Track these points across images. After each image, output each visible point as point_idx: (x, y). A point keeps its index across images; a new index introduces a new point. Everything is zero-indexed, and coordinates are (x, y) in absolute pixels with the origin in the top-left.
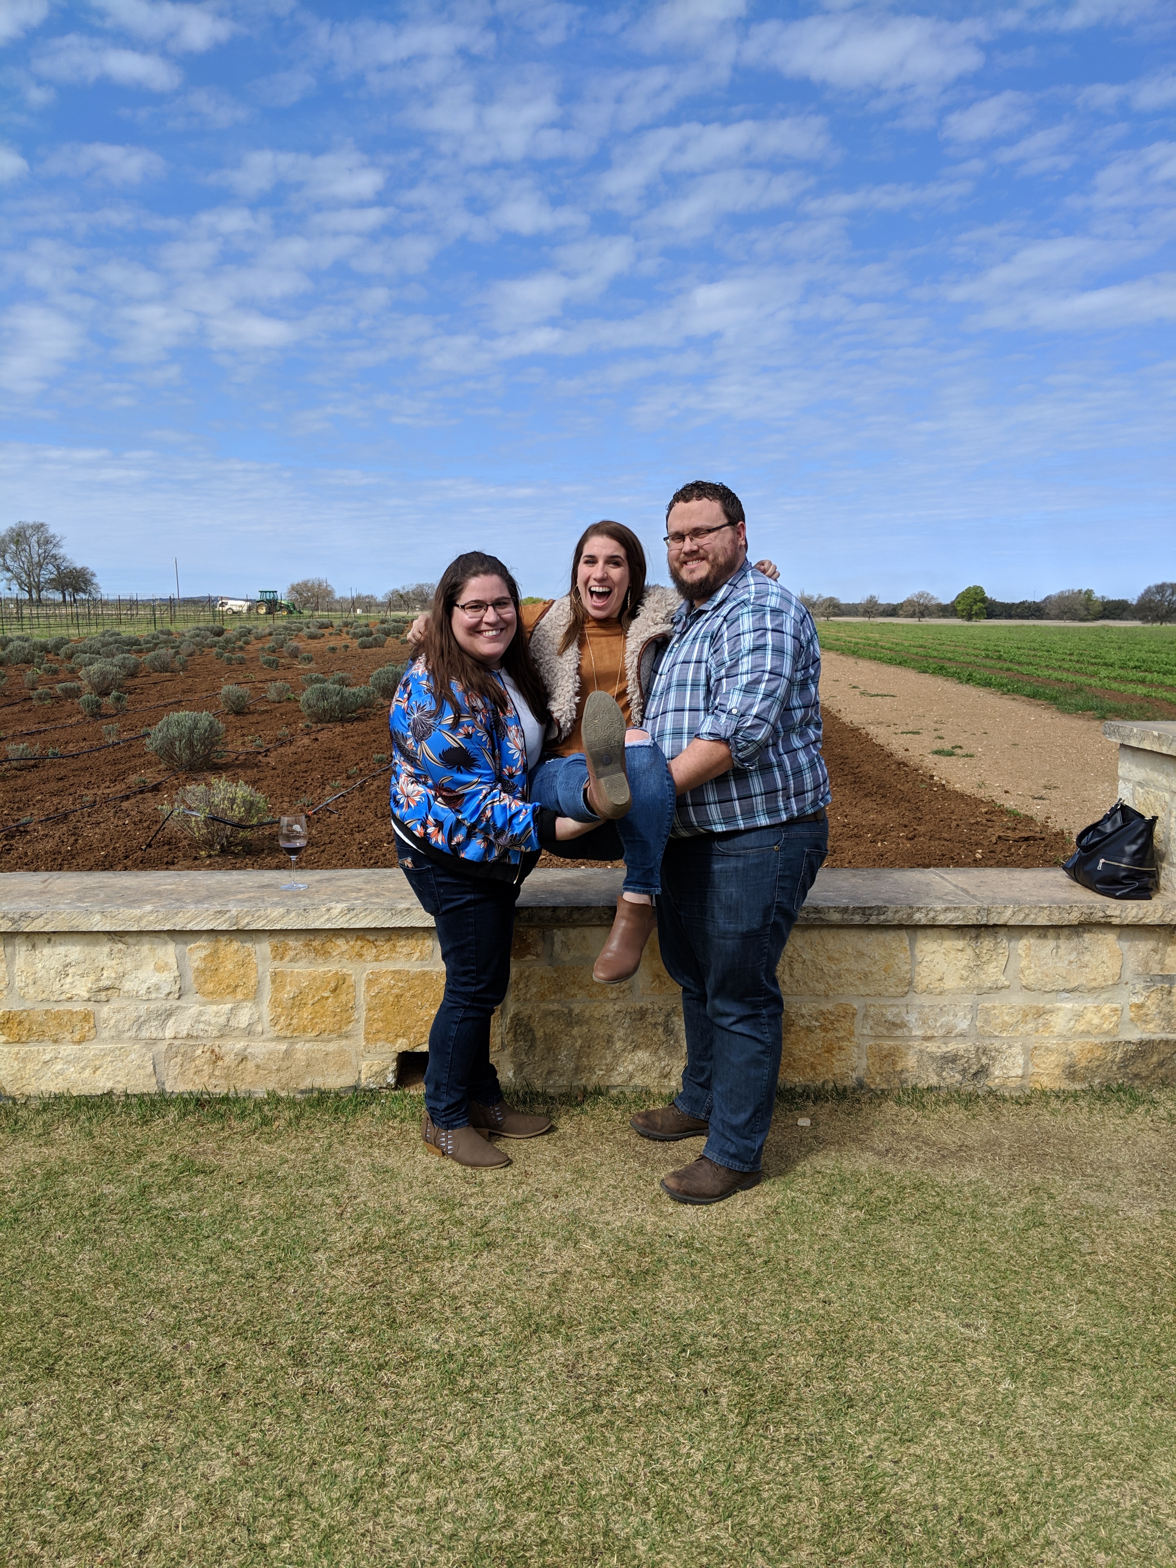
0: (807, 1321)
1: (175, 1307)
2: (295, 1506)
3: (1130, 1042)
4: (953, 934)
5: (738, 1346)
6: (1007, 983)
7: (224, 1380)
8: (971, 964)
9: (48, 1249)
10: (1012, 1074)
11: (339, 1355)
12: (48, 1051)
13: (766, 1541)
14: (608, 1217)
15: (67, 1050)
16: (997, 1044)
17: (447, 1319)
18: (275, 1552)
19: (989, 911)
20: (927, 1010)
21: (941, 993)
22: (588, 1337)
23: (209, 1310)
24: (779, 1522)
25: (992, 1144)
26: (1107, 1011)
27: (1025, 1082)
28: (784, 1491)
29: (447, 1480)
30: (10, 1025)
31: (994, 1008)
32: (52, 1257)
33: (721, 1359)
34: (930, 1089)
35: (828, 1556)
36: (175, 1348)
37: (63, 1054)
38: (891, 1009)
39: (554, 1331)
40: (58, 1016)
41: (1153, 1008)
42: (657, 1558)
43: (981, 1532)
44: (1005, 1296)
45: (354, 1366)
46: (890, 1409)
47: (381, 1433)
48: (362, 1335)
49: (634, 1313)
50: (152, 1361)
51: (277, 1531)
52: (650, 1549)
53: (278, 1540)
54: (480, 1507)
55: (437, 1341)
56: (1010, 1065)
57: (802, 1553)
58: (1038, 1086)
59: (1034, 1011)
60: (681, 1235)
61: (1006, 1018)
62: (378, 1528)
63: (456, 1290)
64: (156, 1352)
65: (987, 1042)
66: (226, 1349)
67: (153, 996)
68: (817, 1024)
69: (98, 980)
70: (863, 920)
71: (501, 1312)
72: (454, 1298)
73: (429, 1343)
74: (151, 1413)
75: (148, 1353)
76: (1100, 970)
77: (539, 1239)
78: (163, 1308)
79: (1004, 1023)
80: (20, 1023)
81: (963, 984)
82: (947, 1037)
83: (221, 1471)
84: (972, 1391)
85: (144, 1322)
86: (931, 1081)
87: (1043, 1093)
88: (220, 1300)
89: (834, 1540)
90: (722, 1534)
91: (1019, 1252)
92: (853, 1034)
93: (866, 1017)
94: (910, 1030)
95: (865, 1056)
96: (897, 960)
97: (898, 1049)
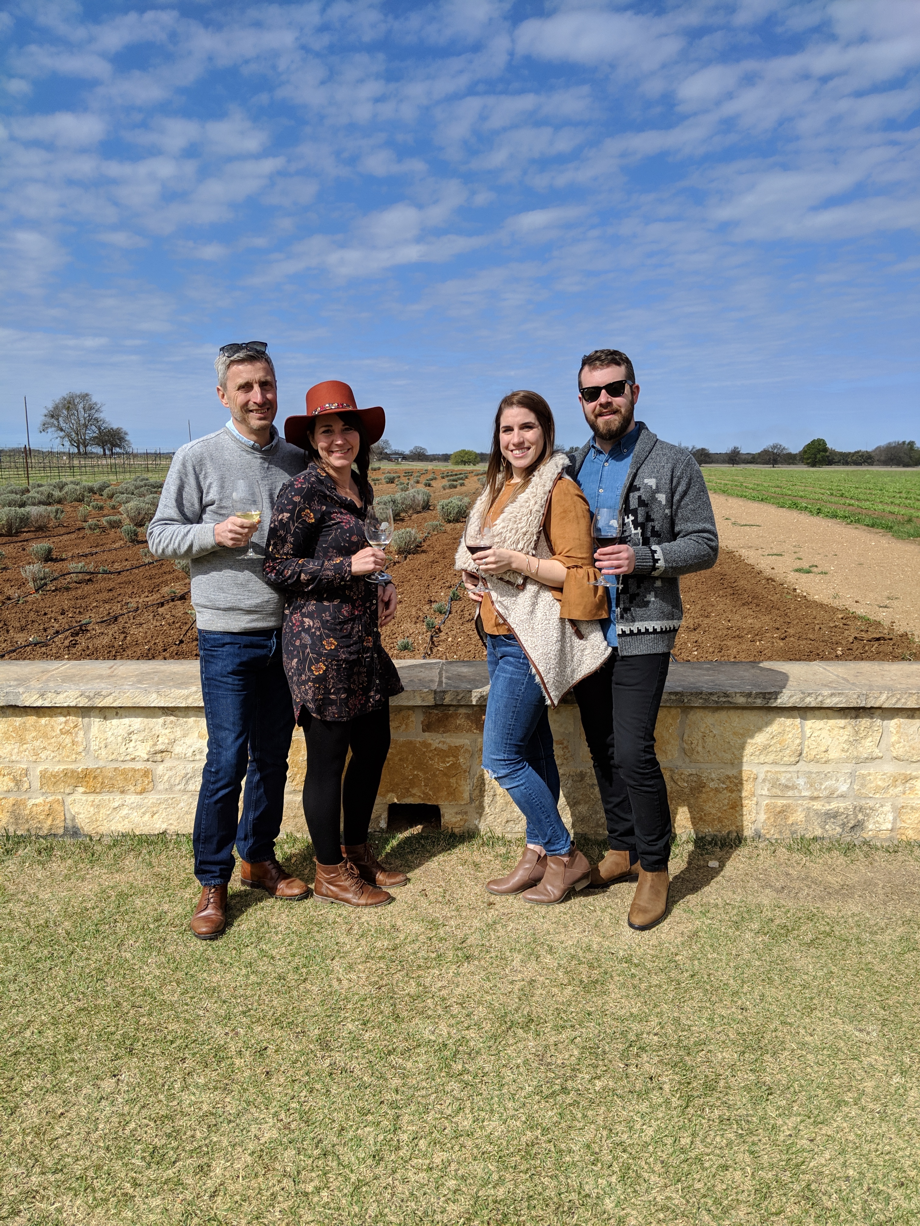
0: (729, 1024)
1: (224, 1002)
2: (329, 1163)
4: (836, 713)
5: (675, 1043)
6: (880, 754)
7: (267, 1061)
8: (851, 739)
9: (123, 954)
10: (883, 828)
11: (356, 1043)
12: (117, 799)
13: (710, 1202)
14: (563, 937)
15: (131, 799)
16: (871, 803)
17: (439, 1016)
18: (316, 1199)
19: (867, 697)
20: (814, 775)
21: (826, 762)
22: (553, 1033)
23: (252, 1004)
24: (720, 1187)
25: (868, 885)
27: (893, 834)
28: (722, 1161)
29: (449, 1145)
30: (87, 779)
31: (869, 774)
32: (126, 960)
33: (661, 1053)
34: (815, 839)
35: (762, 1216)
36: (227, 1034)
37: (128, 802)
38: (784, 775)
39: (526, 1027)
40: (124, 772)
42: (622, 1213)
43: (888, 1199)
44: (889, 1007)
45: (369, 1051)
46: (803, 1096)
47: (393, 1105)
48: (373, 1027)
49: (589, 1014)
50: (209, 1044)
51: (316, 1183)
52: (616, 1206)
53: (318, 1190)
54: (478, 1168)
55: (433, 1033)
56: (881, 820)
57: (740, 1213)
58: (904, 838)
59: (902, 777)
60: (621, 953)
61: (879, 783)
62: (397, 1182)
63: (444, 992)
64: (212, 1037)
65: (863, 802)
66: (267, 1036)
67: (198, 757)
68: (724, 786)
69: (155, 745)
70: (764, 703)
71: (481, 1011)
72: (444, 999)
73: (427, 1035)
74: (211, 1086)
75: (206, 1038)
77: (508, 954)
78: (216, 1002)
79: (877, 786)
80: (95, 777)
81: (844, 755)
82: (829, 798)
83: (269, 1134)
84: (869, 1084)
85: (201, 1013)
86: (816, 833)
87: (909, 843)
88: (259, 996)
89: (766, 1203)
90: (674, 1195)
91: (898, 971)
92: (753, 795)
93: (764, 781)
94: (800, 791)
95: (762, 812)
96: (790, 736)
97: (789, 806)
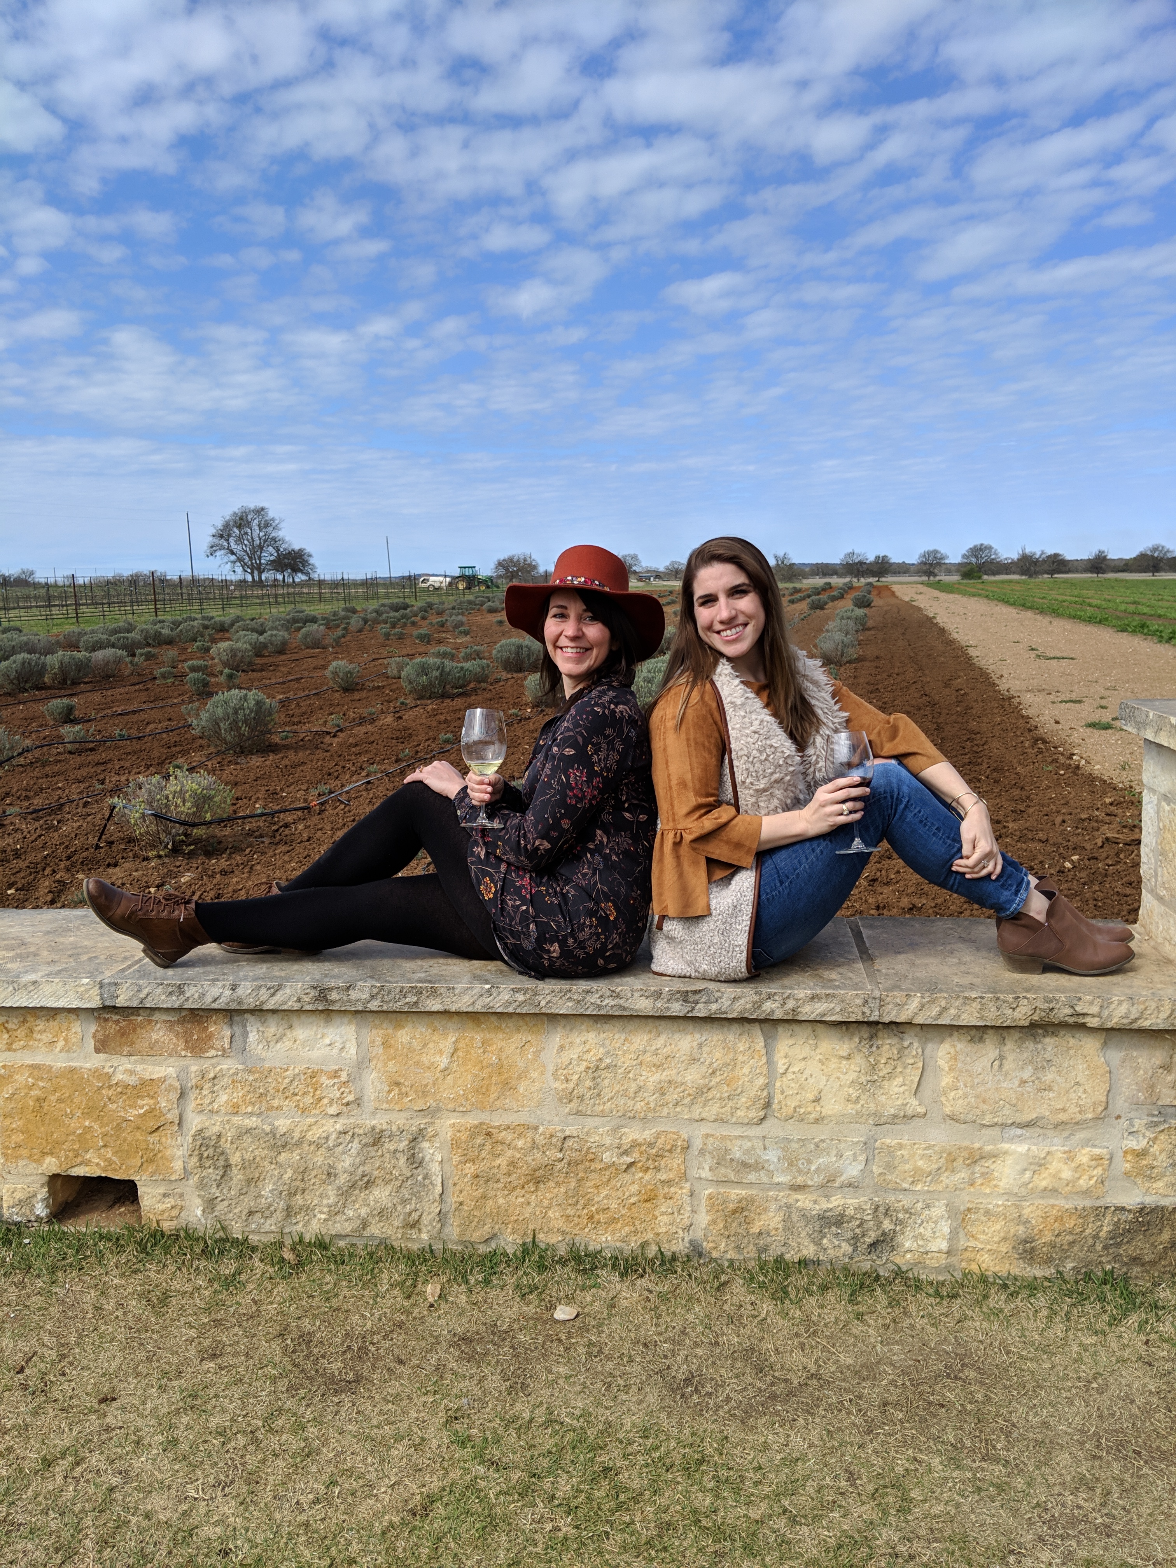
3: (1123, 1209)
4: (833, 1032)
6: (921, 1110)
8: (863, 1079)
10: (933, 1246)
16: (907, 1201)
19: (882, 1002)
21: (817, 1121)
26: (1085, 1160)
27: (954, 1260)
31: (901, 1146)
34: (803, 1263)
38: (738, 1142)
41: (1163, 1156)
56: (928, 1234)
58: (974, 1267)
59: (965, 1154)
61: (920, 1163)
65: (891, 1198)
68: (631, 1160)
70: (686, 1009)
76: (1073, 1096)
79: (917, 1170)
81: (851, 1109)
82: (827, 1186)
86: (805, 1252)
87: (983, 1279)
92: (684, 1177)
93: (702, 1152)
94: (771, 1174)
95: (703, 1210)
96: (746, 1070)
97: (753, 1201)
